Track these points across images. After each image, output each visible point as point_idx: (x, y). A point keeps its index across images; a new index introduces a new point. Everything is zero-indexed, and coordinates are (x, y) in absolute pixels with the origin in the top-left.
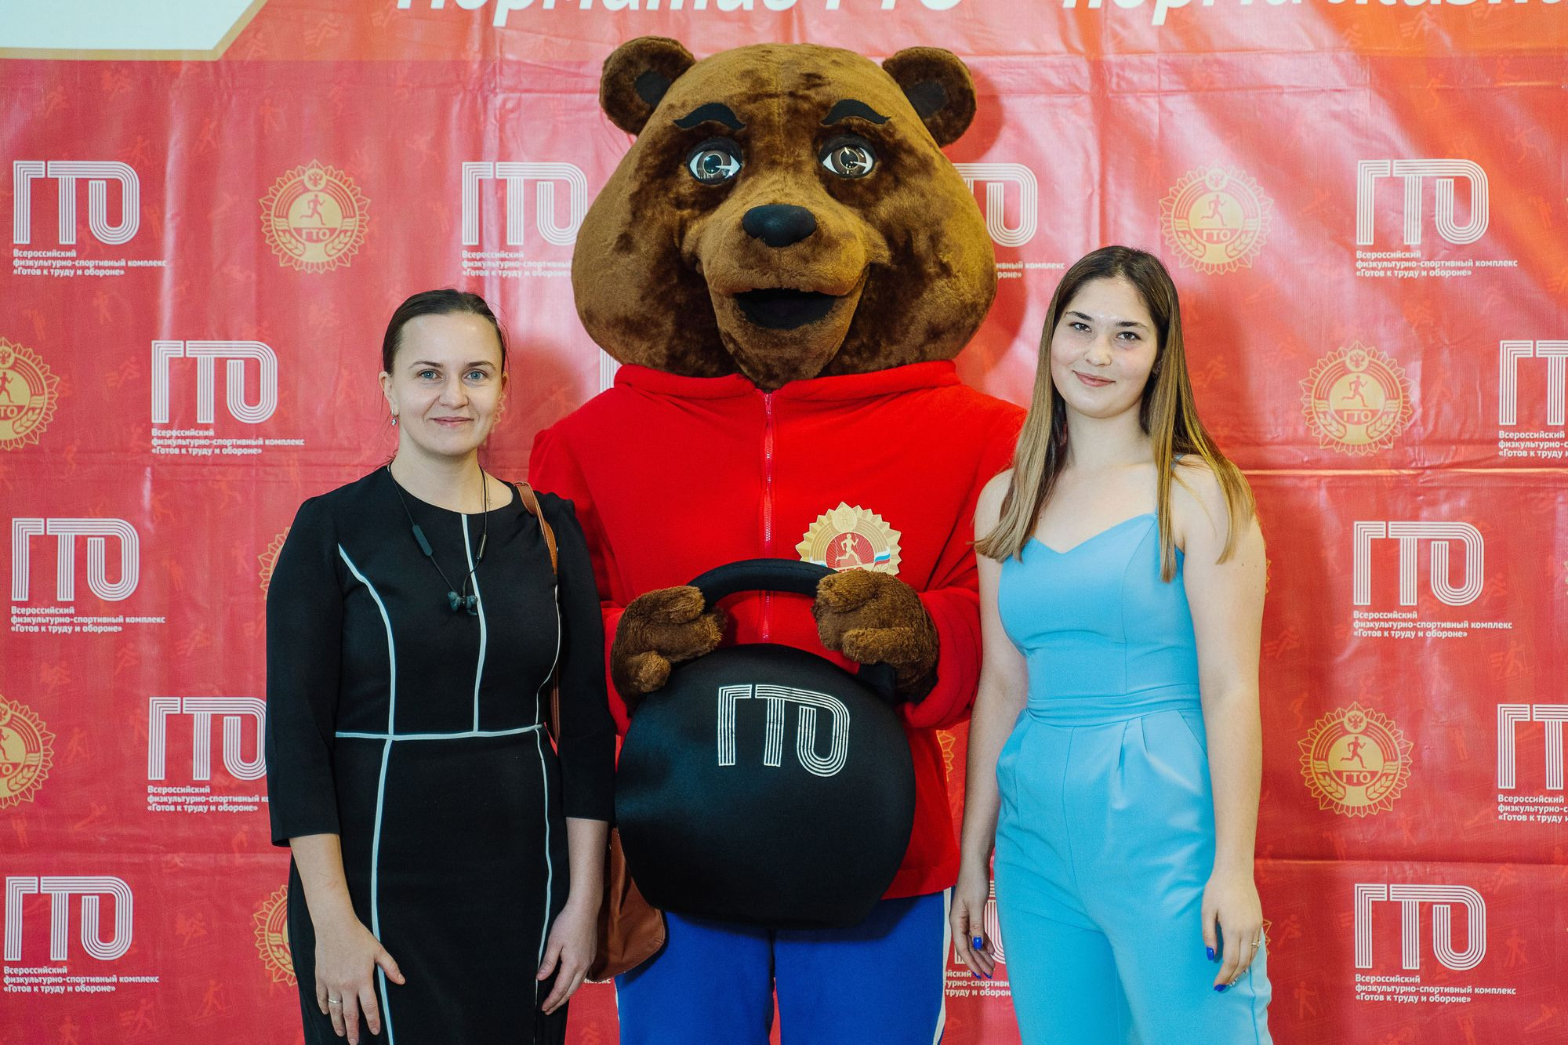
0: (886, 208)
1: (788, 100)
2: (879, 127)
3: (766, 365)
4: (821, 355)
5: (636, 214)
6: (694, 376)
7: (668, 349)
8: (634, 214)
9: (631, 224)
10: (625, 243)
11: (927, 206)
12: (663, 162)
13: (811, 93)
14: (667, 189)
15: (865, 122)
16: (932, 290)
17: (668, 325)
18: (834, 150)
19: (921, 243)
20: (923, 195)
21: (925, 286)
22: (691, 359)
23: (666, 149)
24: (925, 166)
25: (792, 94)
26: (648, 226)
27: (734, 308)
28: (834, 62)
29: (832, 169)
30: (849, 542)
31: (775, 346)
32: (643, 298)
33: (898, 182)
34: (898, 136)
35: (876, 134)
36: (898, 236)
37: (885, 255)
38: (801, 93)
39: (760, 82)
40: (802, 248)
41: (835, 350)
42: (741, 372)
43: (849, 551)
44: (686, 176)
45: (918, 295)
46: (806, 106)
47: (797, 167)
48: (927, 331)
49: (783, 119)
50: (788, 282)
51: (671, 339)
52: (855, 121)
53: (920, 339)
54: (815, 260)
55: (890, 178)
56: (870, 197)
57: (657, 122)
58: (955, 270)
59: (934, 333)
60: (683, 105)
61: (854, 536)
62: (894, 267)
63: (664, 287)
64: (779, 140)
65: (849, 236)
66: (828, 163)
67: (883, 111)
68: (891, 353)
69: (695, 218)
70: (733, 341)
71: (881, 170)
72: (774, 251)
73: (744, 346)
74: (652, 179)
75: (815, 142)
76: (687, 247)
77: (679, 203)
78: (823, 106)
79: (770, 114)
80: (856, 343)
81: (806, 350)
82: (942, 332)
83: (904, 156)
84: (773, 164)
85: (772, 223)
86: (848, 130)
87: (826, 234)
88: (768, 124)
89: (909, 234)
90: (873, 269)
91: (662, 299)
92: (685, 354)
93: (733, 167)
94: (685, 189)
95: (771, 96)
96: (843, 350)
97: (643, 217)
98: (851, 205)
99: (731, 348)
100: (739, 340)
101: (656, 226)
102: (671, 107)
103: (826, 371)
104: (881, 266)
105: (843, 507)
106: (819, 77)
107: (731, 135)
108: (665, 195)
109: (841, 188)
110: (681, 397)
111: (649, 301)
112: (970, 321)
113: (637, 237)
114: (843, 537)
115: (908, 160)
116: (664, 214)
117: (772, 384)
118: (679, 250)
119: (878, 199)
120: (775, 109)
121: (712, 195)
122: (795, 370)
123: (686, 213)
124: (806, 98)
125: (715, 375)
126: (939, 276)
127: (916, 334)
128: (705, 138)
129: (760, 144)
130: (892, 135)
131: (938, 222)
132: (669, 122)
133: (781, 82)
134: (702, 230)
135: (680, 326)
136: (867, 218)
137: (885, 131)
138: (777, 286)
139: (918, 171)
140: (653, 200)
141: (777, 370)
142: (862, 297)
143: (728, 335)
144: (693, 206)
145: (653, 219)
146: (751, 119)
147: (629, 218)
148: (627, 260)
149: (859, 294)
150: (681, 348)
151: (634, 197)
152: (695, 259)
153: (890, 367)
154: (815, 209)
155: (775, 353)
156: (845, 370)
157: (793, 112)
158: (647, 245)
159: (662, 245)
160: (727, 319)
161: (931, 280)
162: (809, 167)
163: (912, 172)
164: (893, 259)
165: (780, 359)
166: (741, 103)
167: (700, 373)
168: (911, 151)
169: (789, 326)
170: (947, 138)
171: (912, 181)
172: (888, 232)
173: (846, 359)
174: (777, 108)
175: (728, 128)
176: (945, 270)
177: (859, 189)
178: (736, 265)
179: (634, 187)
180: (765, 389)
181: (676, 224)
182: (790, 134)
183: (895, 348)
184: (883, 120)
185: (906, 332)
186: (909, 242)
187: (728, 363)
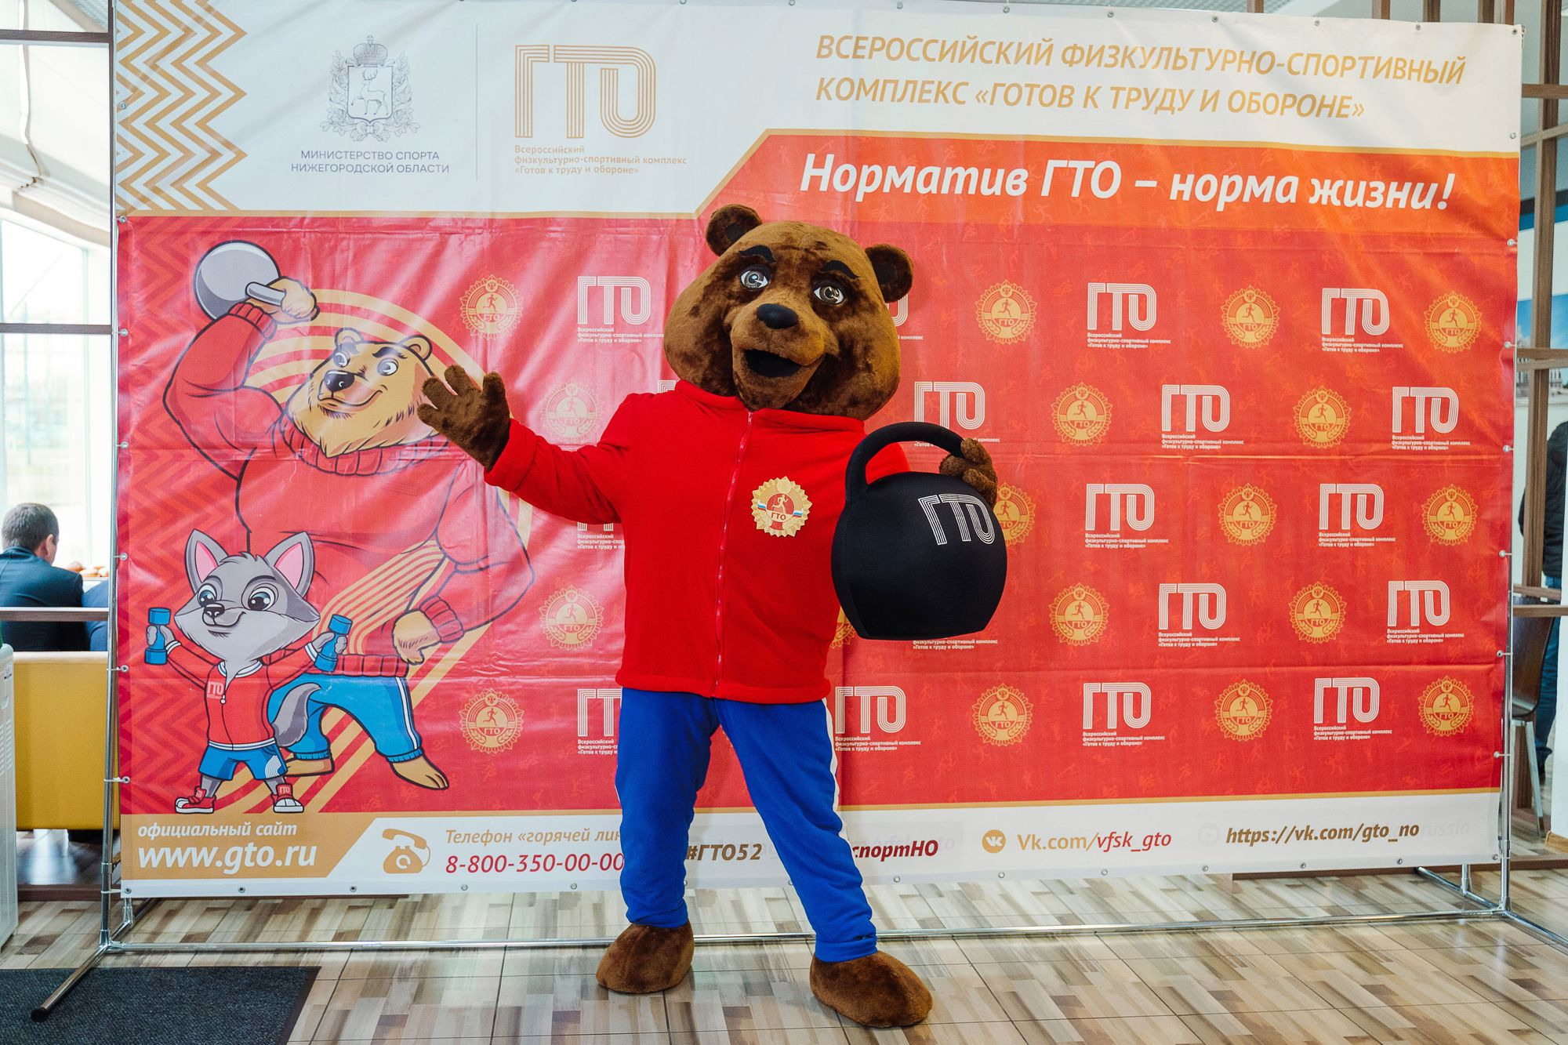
0: (844, 325)
1: (803, 253)
2: (852, 280)
3: (753, 395)
4: (785, 397)
5: (705, 297)
6: (714, 393)
7: (704, 375)
8: (704, 296)
9: (700, 302)
10: (695, 311)
11: (867, 330)
12: (727, 272)
13: (818, 252)
14: (725, 287)
15: (843, 275)
16: (858, 377)
17: (706, 362)
18: (823, 287)
19: (858, 349)
20: (866, 324)
21: (855, 373)
22: (714, 383)
23: (731, 265)
24: (872, 308)
25: (806, 250)
26: (709, 305)
27: (742, 359)
28: (837, 240)
29: (819, 296)
30: (782, 499)
31: (759, 385)
32: (696, 343)
33: (854, 313)
34: (861, 288)
35: (849, 284)
36: (846, 343)
37: (836, 350)
38: (812, 250)
39: (790, 239)
40: (786, 332)
41: (795, 396)
42: (739, 397)
43: (781, 503)
44: (737, 282)
45: (850, 378)
46: (813, 258)
47: (798, 290)
48: (850, 399)
49: (798, 262)
50: (773, 349)
51: (706, 370)
52: (839, 274)
53: (845, 403)
54: (792, 341)
55: (851, 310)
56: (835, 316)
57: (730, 251)
58: (874, 370)
59: (854, 402)
60: (747, 243)
61: (786, 497)
62: (840, 359)
63: (708, 340)
64: (793, 272)
65: (816, 333)
66: (817, 292)
67: (856, 272)
68: (826, 406)
69: (736, 306)
70: (738, 377)
71: (846, 304)
72: (769, 330)
73: (743, 381)
74: (719, 279)
75: (812, 279)
76: (727, 320)
77: (730, 296)
78: (822, 261)
79: (791, 258)
80: (808, 396)
81: (777, 392)
82: (859, 403)
83: (862, 300)
84: (785, 285)
85: (772, 315)
86: (833, 277)
87: (802, 328)
88: (789, 264)
89: (853, 342)
90: (827, 357)
91: (706, 346)
92: (711, 380)
93: (764, 283)
94: (735, 287)
95: (795, 248)
96: (799, 397)
97: (708, 299)
98: (824, 319)
99: (736, 381)
100: (741, 378)
101: (714, 305)
102: (741, 243)
103: (786, 407)
104: (832, 356)
105: (786, 479)
106: (825, 245)
107: (767, 265)
108: (724, 290)
109: (822, 308)
110: (704, 404)
111: (699, 345)
112: (877, 401)
113: (702, 309)
114: (780, 495)
115: (863, 303)
116: (719, 300)
117: (754, 407)
118: (723, 320)
119: (840, 319)
120: (794, 256)
121: (748, 295)
122: (769, 402)
123: (732, 302)
124: (814, 254)
125: (725, 395)
126: (864, 370)
127: (843, 400)
128: (753, 264)
129: (782, 273)
130: (858, 286)
131: (871, 340)
132: (737, 251)
133: (804, 243)
134: (737, 313)
135: (712, 363)
136: (831, 328)
137: (854, 283)
138: (767, 350)
139: (867, 310)
140: (716, 291)
141: (758, 399)
142: (817, 371)
143: (736, 373)
144: (737, 298)
145: (713, 302)
146: (780, 258)
147: (701, 298)
148: (692, 320)
149: (815, 368)
150: (710, 376)
151: (707, 288)
152: (729, 327)
153: (824, 414)
154: (799, 313)
155: (759, 389)
156: (798, 409)
157: (804, 260)
158: (706, 314)
159: (714, 316)
160: (737, 365)
161: (859, 370)
162: (805, 292)
163: (865, 310)
164: (840, 354)
165: (761, 393)
166: (777, 248)
167: (717, 392)
168: (866, 298)
169: (770, 376)
170: (891, 298)
171: (864, 315)
172: (841, 338)
173: (800, 403)
174: (796, 256)
175: (766, 261)
176: (868, 368)
177: (831, 311)
178: (747, 333)
179: (708, 282)
180: (751, 410)
181: (725, 307)
182: (799, 271)
183: (829, 404)
184: (855, 277)
185: (837, 397)
186: (851, 347)
187: (733, 389)
